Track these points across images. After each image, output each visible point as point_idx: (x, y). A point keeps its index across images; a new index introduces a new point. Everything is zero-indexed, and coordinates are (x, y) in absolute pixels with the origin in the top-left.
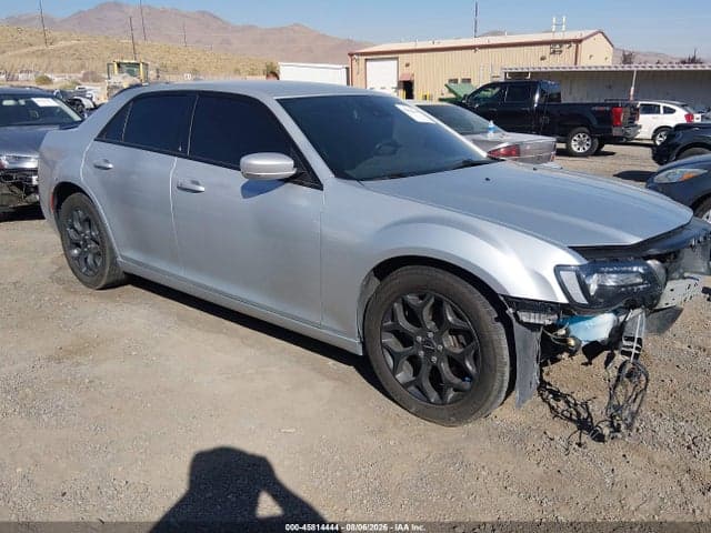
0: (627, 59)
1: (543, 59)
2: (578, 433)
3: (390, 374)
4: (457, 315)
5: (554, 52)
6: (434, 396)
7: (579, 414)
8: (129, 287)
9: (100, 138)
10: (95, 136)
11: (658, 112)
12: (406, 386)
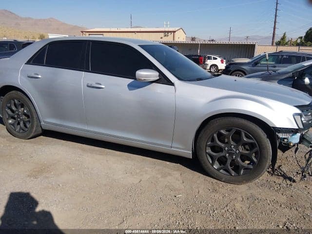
0: (193, 39)
1: (161, 38)
2: (285, 180)
3: (210, 166)
4: (247, 137)
5: (166, 36)
6: (233, 173)
7: (281, 173)
8: (42, 137)
9: (28, 63)
10: (26, 62)
11: (211, 59)
12: (218, 170)
